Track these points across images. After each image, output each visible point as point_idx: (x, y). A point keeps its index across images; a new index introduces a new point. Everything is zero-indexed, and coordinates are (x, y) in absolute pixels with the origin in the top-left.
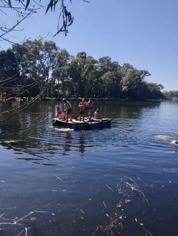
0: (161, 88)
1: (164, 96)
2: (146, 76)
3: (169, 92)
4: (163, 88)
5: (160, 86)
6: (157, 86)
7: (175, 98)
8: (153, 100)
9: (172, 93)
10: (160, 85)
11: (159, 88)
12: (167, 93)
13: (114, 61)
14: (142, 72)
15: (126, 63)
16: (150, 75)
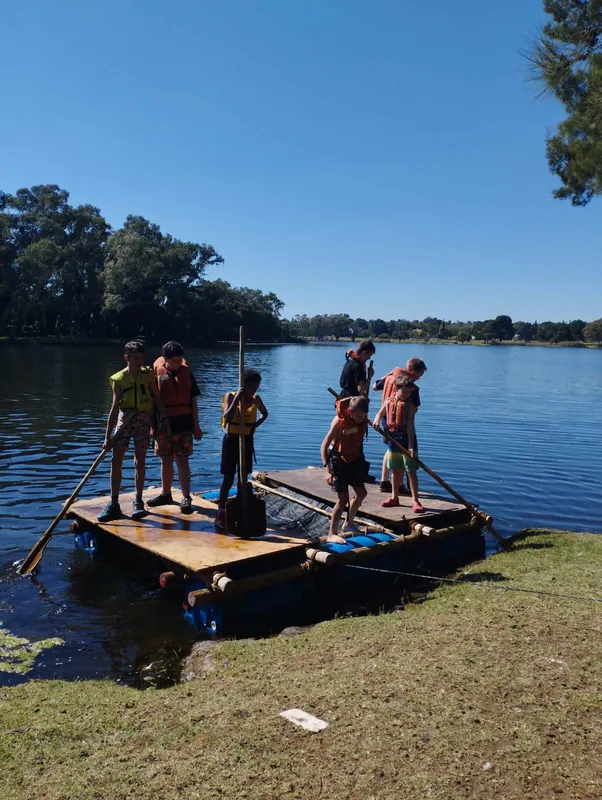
0: (273, 305)
4: (280, 304)
5: (272, 299)
6: (262, 299)
10: (272, 297)
11: (269, 307)
13: (84, 203)
14: (193, 249)
15: (134, 215)
16: (220, 260)
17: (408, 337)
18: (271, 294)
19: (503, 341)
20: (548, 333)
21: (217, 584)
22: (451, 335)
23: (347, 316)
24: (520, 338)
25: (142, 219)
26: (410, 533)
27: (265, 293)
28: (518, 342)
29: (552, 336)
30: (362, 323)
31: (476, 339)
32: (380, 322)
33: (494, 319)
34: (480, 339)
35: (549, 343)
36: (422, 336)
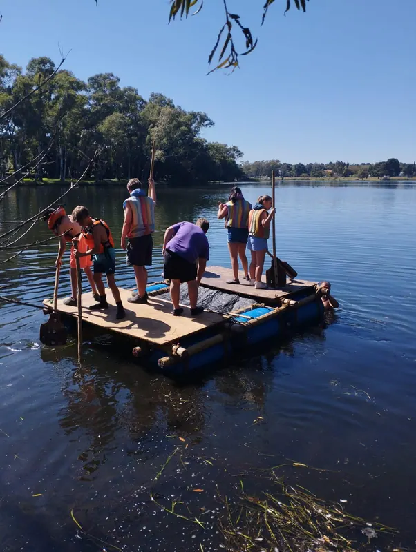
0: (236, 155)
1: (244, 173)
3: (253, 164)
4: (240, 154)
6: (227, 150)
7: (265, 178)
8: (221, 183)
9: (259, 165)
10: (235, 149)
11: (233, 156)
12: (248, 167)
13: (127, 86)
14: (194, 115)
15: (155, 93)
16: (212, 124)
17: (322, 176)
18: (234, 146)
19: (392, 178)
21: (176, 352)
22: (352, 174)
23: (278, 161)
24: (404, 175)
25: (161, 95)
26: (281, 306)
27: (229, 146)
28: (403, 178)
30: (288, 166)
31: (372, 176)
32: (301, 165)
33: (386, 161)
34: (374, 176)
36: (331, 175)
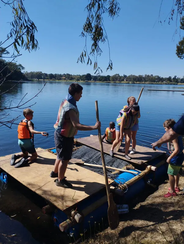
0: (21, 68)
1: (26, 77)
2: (4, 54)
3: (30, 73)
4: (23, 68)
5: (20, 66)
6: (17, 66)
7: (36, 79)
8: (15, 81)
9: (32, 74)
10: (20, 65)
11: (20, 69)
12: (28, 74)
16: (8, 53)
17: (61, 79)
18: (20, 64)
19: (89, 81)
20: (101, 79)
22: (73, 79)
23: (41, 72)
24: (93, 80)
29: (102, 80)
30: (46, 75)
32: (51, 74)
33: (86, 74)
34: (82, 80)
35: (101, 82)
36: (65, 79)
